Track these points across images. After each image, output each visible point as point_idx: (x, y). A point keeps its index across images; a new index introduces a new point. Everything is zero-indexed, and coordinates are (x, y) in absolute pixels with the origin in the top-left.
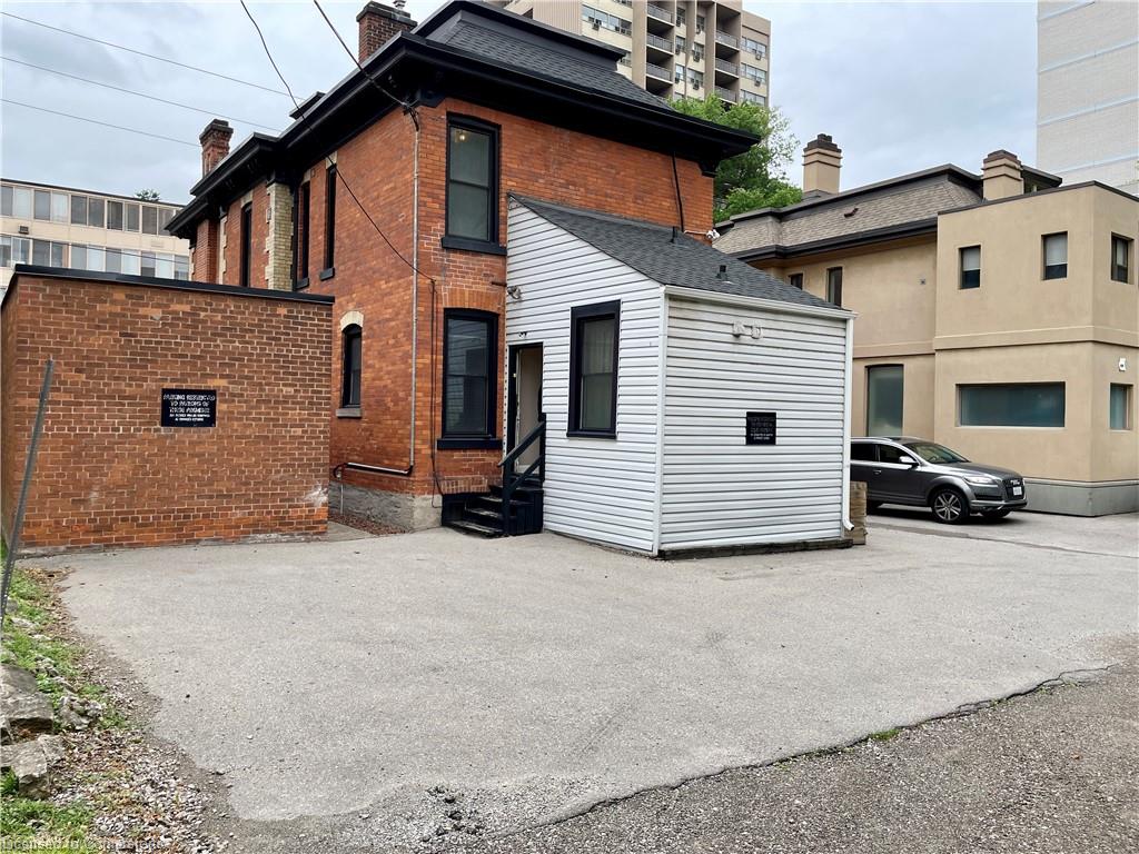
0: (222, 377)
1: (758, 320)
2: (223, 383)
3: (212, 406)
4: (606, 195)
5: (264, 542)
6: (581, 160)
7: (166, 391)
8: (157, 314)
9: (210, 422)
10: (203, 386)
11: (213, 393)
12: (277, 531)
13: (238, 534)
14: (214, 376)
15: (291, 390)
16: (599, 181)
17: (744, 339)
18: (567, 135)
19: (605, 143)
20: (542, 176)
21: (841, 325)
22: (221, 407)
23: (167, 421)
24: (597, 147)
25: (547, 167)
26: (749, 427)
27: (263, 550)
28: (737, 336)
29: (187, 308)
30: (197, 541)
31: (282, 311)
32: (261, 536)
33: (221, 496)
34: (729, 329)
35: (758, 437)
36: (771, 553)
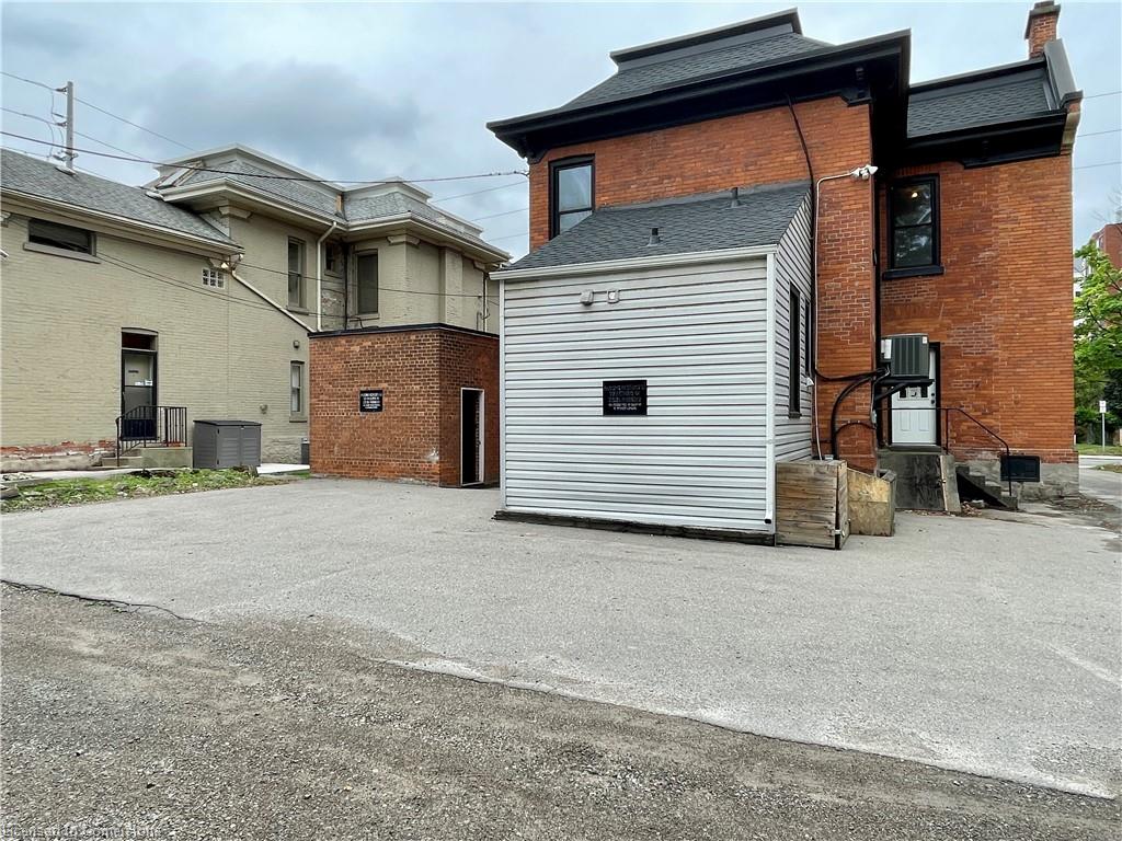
0: (386, 382)
1: (617, 283)
2: (385, 385)
3: (381, 399)
4: (708, 175)
5: (407, 483)
6: (676, 152)
7: (362, 392)
8: (357, 349)
9: (380, 409)
10: (376, 388)
11: (380, 391)
12: (413, 477)
13: (394, 476)
14: (381, 382)
15: (418, 387)
16: (699, 164)
17: (595, 306)
18: (659, 136)
19: (703, 125)
20: (634, 182)
21: (760, 265)
22: (385, 400)
23: (363, 409)
24: (696, 132)
25: (639, 172)
26: (606, 396)
27: (404, 488)
28: (587, 304)
29: (370, 343)
30: (376, 478)
31: (413, 337)
32: (405, 479)
33: (386, 453)
34: (578, 299)
35: (618, 406)
36: (626, 531)
